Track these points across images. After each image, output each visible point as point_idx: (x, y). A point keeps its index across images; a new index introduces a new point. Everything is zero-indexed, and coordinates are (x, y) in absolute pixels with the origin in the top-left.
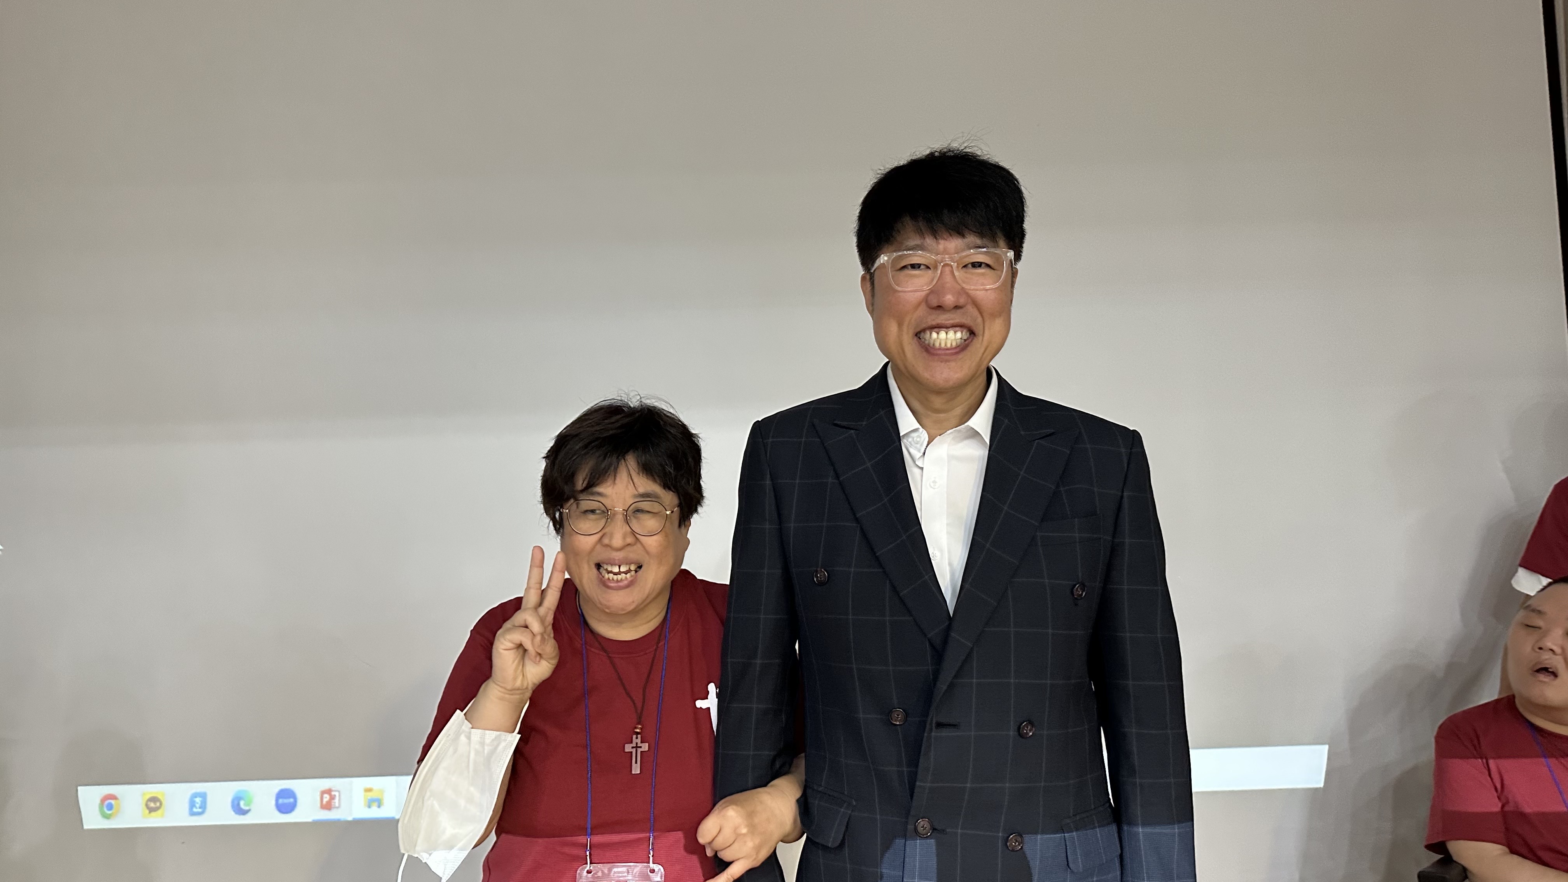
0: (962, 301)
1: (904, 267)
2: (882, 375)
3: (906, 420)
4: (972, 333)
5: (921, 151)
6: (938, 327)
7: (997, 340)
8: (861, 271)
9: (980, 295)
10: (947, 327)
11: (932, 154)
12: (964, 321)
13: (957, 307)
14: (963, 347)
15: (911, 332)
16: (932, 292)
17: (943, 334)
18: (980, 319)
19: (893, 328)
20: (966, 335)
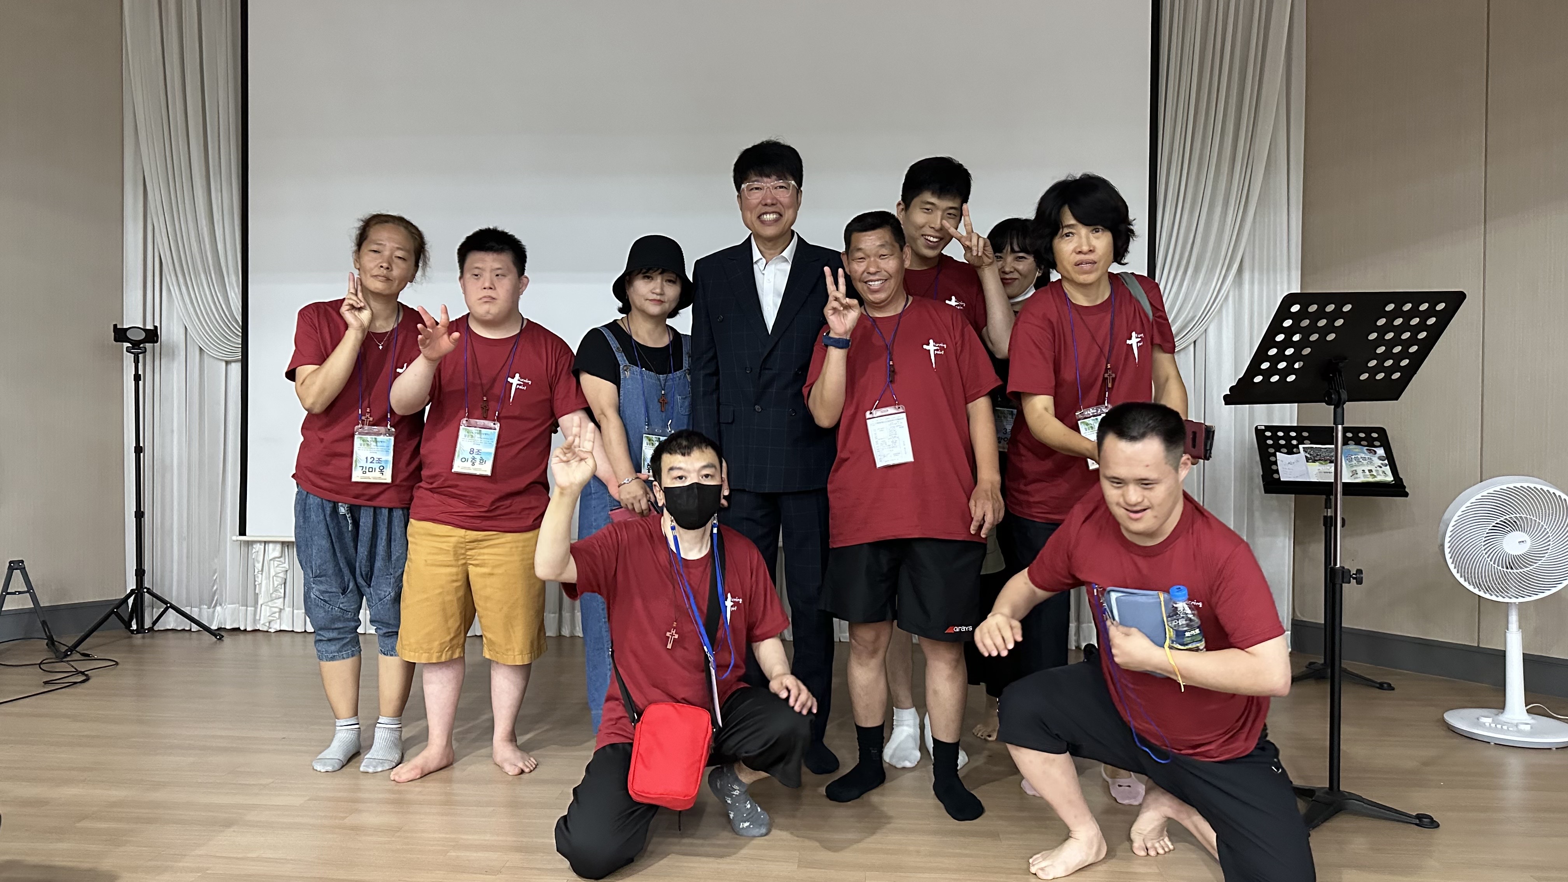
0: (774, 202)
1: (752, 189)
2: (749, 239)
3: (756, 255)
4: (781, 215)
5: (758, 142)
6: (766, 213)
7: (791, 218)
8: (737, 194)
9: (782, 199)
10: (770, 213)
11: (763, 142)
12: (777, 210)
13: (773, 204)
14: (776, 221)
15: (756, 216)
16: (763, 199)
17: (768, 216)
18: (783, 210)
19: (749, 215)
20: (778, 216)
